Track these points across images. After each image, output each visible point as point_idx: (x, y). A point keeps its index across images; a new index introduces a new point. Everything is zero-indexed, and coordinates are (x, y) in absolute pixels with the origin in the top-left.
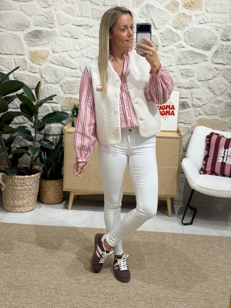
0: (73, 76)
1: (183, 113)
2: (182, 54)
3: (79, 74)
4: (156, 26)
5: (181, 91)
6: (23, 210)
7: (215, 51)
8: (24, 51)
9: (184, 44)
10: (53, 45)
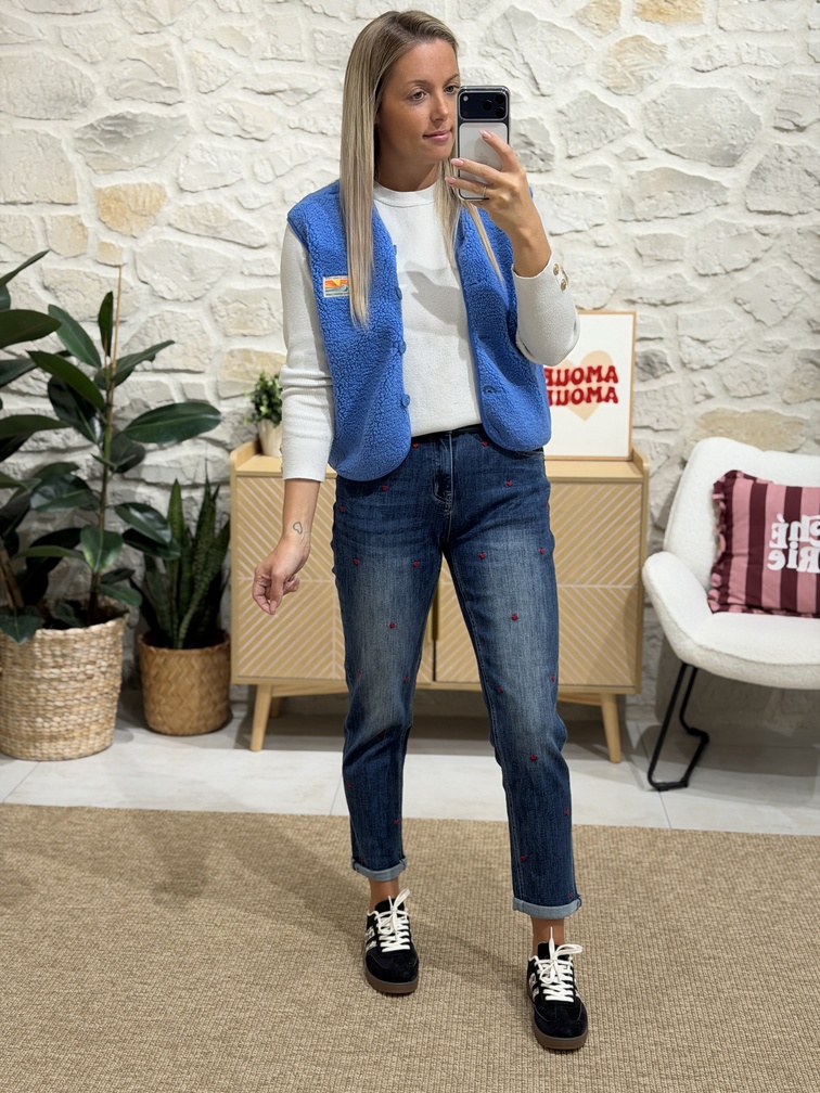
0: (251, 275)
1: (646, 393)
2: (636, 181)
3: (273, 265)
4: (540, 86)
5: (638, 313)
6: (67, 750)
7: (753, 168)
8: (75, 192)
9: (643, 147)
10: (179, 164)
